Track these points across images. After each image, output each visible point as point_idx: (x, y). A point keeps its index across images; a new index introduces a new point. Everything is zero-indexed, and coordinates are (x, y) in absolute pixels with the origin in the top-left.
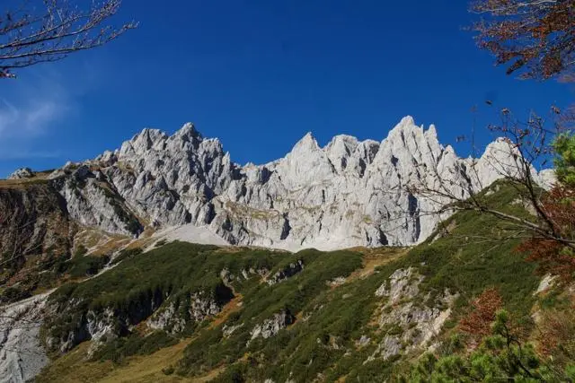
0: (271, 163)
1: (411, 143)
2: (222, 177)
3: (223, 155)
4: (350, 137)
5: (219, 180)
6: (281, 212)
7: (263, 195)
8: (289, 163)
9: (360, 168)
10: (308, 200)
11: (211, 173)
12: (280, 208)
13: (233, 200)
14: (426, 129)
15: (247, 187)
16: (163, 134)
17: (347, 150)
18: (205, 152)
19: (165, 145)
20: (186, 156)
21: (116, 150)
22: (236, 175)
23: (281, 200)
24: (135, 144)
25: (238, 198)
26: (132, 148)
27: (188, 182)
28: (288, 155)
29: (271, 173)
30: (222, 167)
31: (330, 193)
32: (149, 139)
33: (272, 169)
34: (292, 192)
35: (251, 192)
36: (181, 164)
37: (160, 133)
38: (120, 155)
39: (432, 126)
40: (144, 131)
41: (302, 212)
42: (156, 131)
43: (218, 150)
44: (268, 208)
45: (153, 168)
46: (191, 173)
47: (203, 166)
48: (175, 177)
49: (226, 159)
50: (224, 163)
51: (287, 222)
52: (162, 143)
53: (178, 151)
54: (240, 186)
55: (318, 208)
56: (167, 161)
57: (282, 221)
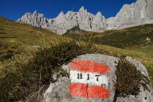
0: (54, 19)
1: (81, 13)
2: (44, 22)
3: (44, 17)
4: (71, 11)
5: (43, 23)
6: (55, 29)
7: (52, 26)
8: (58, 18)
9: (71, 19)
10: (61, 27)
11: (41, 22)
12: (55, 28)
13: (46, 28)
14: (85, 10)
15: (49, 25)
16: (31, 14)
17: (70, 15)
18: (40, 17)
19: (31, 17)
20: (36, 19)
21: (21, 18)
22: (47, 22)
23: (56, 27)
24: (25, 17)
25: (47, 27)
26: (24, 17)
27: (36, 25)
28: (58, 16)
29: (54, 21)
30: (43, 20)
31: (65, 25)
32: (27, 15)
33: (54, 20)
34: (58, 25)
35: (50, 26)
36: (35, 21)
37: (30, 13)
38: (22, 19)
39: (86, 9)
40: (26, 13)
41: (59, 29)
42: (29, 13)
43: (43, 16)
44: (53, 29)
45: (29, 22)
46: (37, 23)
47: (39, 21)
48: (34, 24)
49: (45, 18)
50: (44, 19)
51: (56, 31)
52: (30, 16)
53: (34, 18)
54: (47, 25)
55: (62, 28)
56: (32, 21)
57: (55, 31)
